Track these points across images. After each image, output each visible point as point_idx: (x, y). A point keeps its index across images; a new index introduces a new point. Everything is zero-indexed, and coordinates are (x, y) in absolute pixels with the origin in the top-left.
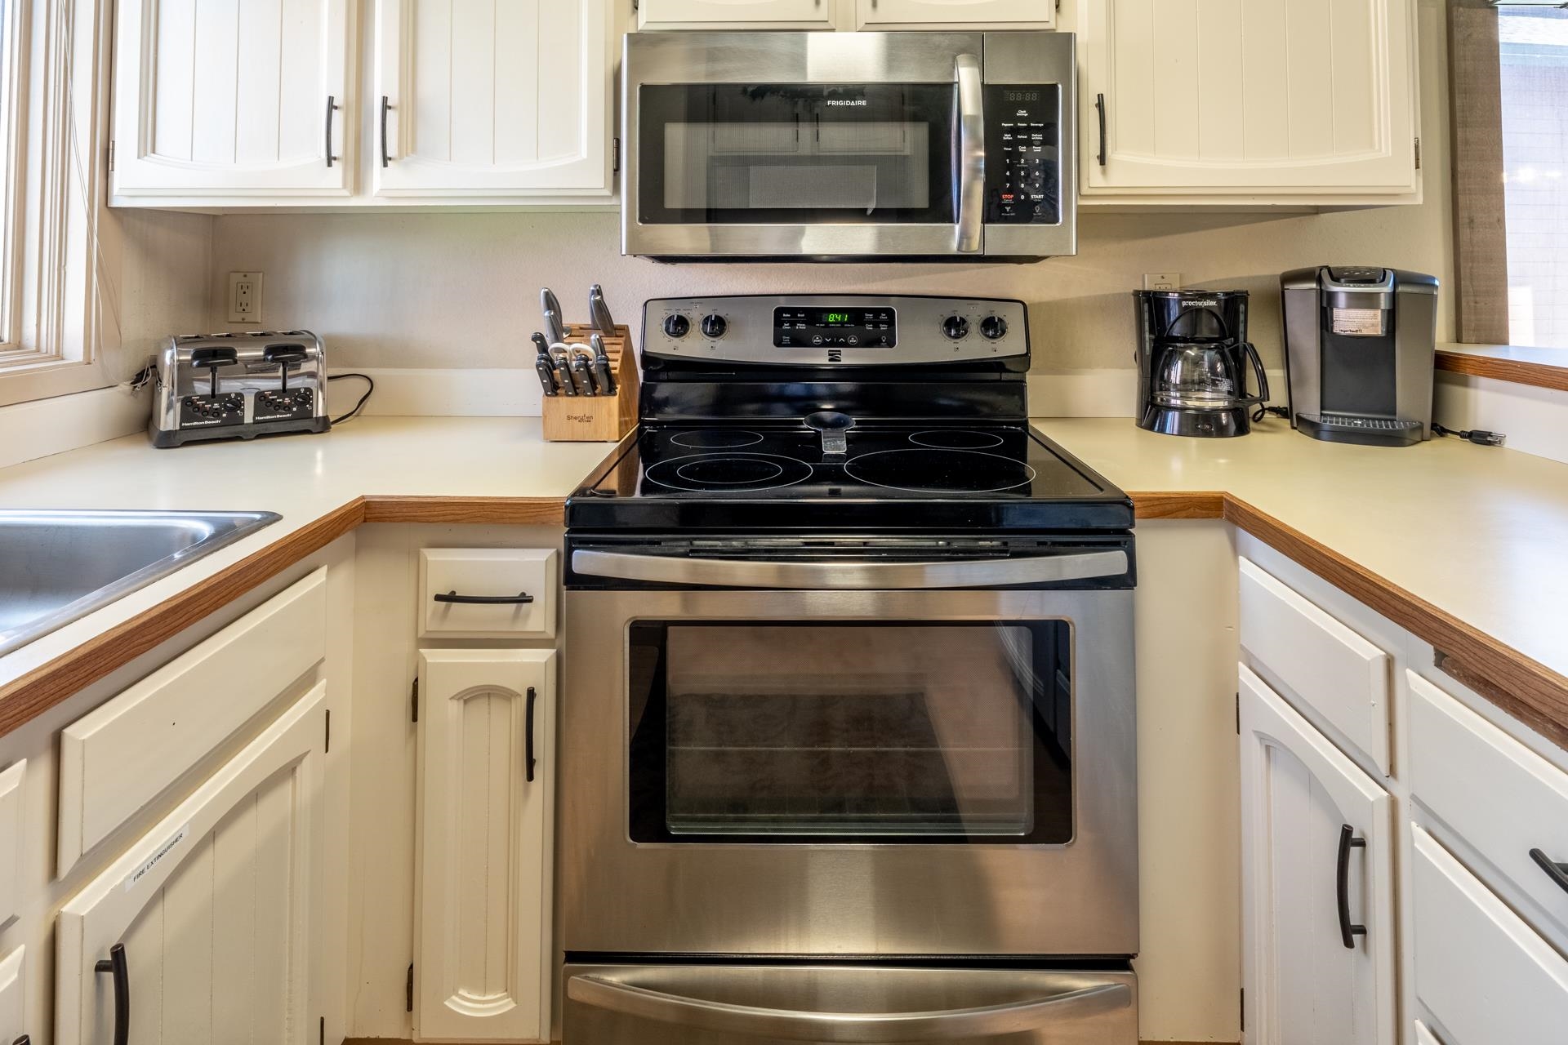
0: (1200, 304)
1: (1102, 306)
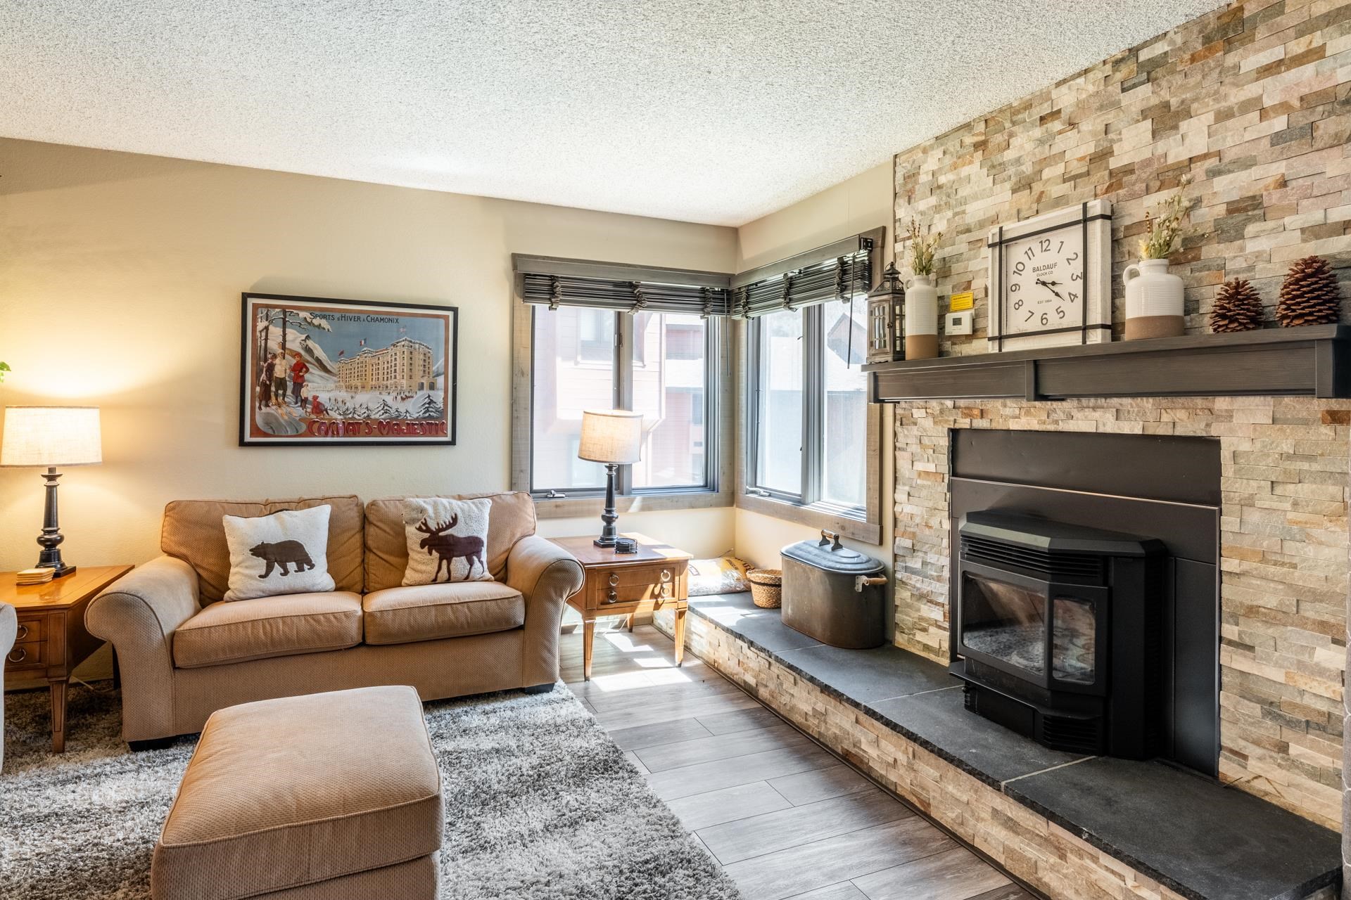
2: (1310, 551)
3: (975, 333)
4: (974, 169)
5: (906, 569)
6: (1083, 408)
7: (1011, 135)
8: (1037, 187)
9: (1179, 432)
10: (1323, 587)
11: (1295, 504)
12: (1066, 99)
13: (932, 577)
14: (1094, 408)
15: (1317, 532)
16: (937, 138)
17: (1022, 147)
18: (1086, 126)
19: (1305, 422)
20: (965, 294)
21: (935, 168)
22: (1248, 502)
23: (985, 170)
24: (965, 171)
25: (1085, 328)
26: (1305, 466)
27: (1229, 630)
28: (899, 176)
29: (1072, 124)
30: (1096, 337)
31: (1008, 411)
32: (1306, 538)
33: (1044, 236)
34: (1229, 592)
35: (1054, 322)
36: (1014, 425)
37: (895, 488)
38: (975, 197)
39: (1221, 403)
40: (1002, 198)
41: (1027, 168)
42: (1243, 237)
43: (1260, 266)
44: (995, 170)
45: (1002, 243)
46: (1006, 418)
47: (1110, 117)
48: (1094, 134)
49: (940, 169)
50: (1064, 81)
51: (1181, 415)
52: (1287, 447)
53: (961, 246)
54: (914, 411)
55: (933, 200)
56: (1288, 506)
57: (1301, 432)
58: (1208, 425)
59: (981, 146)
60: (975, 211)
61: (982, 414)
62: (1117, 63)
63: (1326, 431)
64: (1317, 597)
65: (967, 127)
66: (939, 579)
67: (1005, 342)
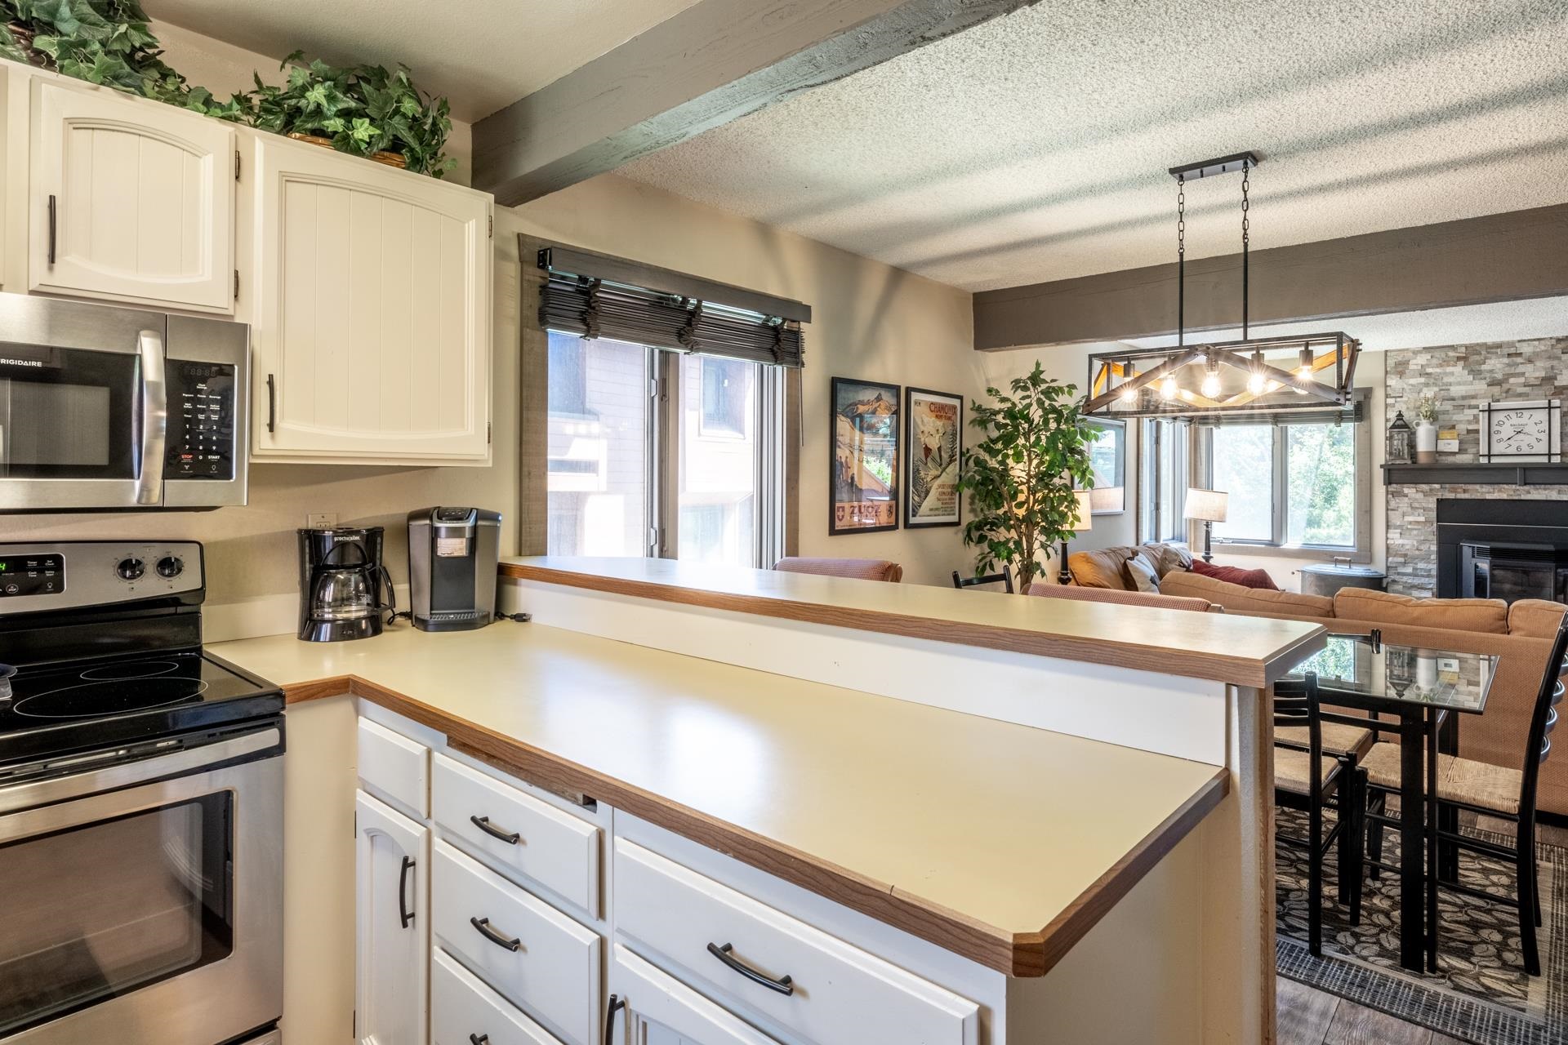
0: (348, 539)
1: (270, 543)
3: (1461, 451)
4: (1458, 369)
5: (1399, 574)
6: (1537, 489)
7: (1486, 358)
8: (1505, 386)
12: (1526, 349)
13: (1423, 576)
14: (1545, 489)
16: (1424, 348)
17: (1494, 365)
18: (1539, 364)
20: (1451, 431)
21: (1423, 363)
23: (1466, 372)
24: (1449, 369)
25: (1550, 455)
28: (1391, 362)
29: (1530, 361)
30: (1556, 460)
31: (1484, 490)
33: (1518, 411)
35: (1525, 450)
36: (1488, 497)
37: (1387, 532)
38: (1459, 384)
40: (1480, 386)
41: (1499, 376)
44: (1476, 373)
45: (1490, 411)
46: (1482, 493)
47: (1555, 363)
48: (1545, 369)
49: (1428, 365)
50: (1525, 341)
53: (1448, 406)
54: (1405, 489)
55: (1422, 380)
59: (1464, 359)
60: (1457, 391)
61: (1465, 491)
62: (1559, 340)
65: (1452, 348)
66: (1429, 576)
67: (1492, 458)
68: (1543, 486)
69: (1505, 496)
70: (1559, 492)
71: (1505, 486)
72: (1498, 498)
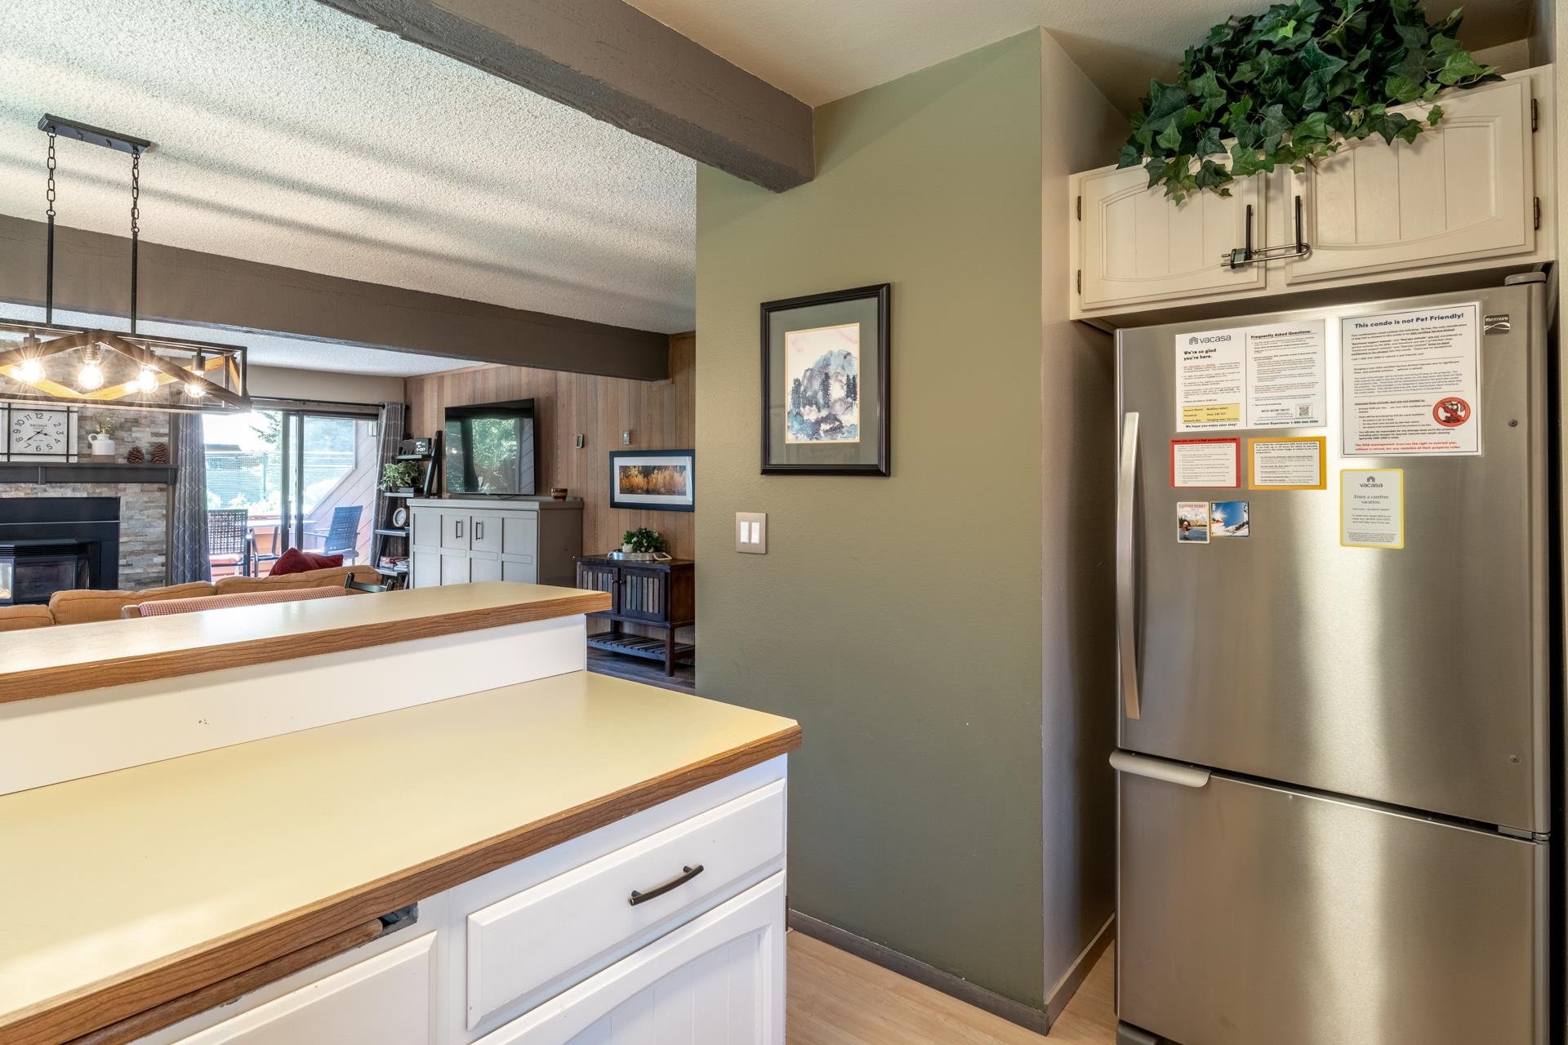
2: (151, 530)
6: (54, 487)
9: (103, 496)
10: (155, 540)
11: (148, 517)
14: (61, 487)
15: (154, 524)
19: (151, 491)
22: (131, 518)
25: (68, 455)
26: (151, 504)
27: (122, 562)
30: (74, 460)
32: (151, 526)
33: (39, 412)
34: (122, 548)
35: (45, 450)
36: (5, 496)
39: (121, 486)
42: (131, 431)
43: (137, 441)
45: (9, 409)
51: (105, 489)
52: (146, 499)
56: (145, 517)
57: (150, 494)
58: (116, 493)
63: (158, 494)
64: (154, 543)
67: (11, 456)
68: (58, 485)
69: (21, 495)
70: (74, 490)
71: (22, 485)
72: (15, 496)
